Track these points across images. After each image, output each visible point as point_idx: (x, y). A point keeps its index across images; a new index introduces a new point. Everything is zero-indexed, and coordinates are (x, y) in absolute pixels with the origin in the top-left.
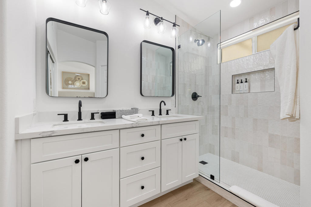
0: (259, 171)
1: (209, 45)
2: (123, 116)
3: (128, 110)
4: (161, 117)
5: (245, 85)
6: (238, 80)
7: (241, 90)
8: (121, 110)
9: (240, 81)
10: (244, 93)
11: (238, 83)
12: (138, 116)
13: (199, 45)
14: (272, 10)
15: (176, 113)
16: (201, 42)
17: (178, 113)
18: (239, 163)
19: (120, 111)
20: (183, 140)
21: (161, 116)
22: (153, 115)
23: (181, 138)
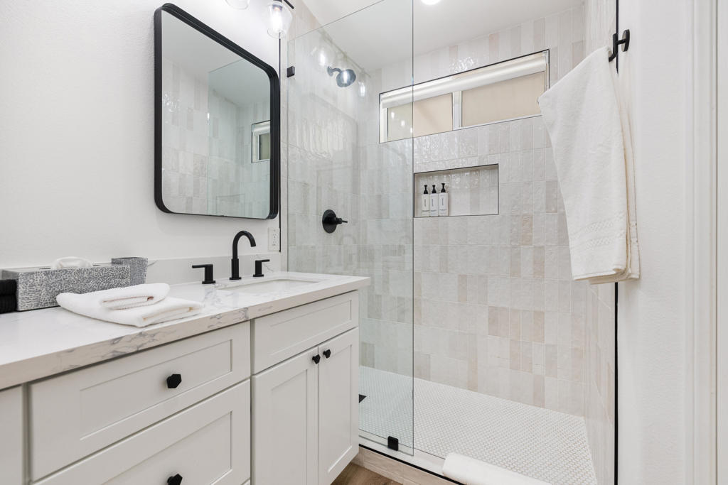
0: (471, 392)
1: (363, 90)
2: (64, 298)
3: (95, 268)
4: (237, 287)
5: (440, 198)
6: (426, 186)
7: (432, 208)
8: (54, 268)
9: (430, 189)
10: (439, 216)
11: (426, 192)
12: (150, 298)
13: (340, 83)
14: (493, 37)
15: (282, 270)
16: (346, 76)
17: (288, 271)
18: (429, 380)
19: (47, 273)
20: (323, 358)
21: (236, 282)
22: (209, 279)
23: (314, 352)
